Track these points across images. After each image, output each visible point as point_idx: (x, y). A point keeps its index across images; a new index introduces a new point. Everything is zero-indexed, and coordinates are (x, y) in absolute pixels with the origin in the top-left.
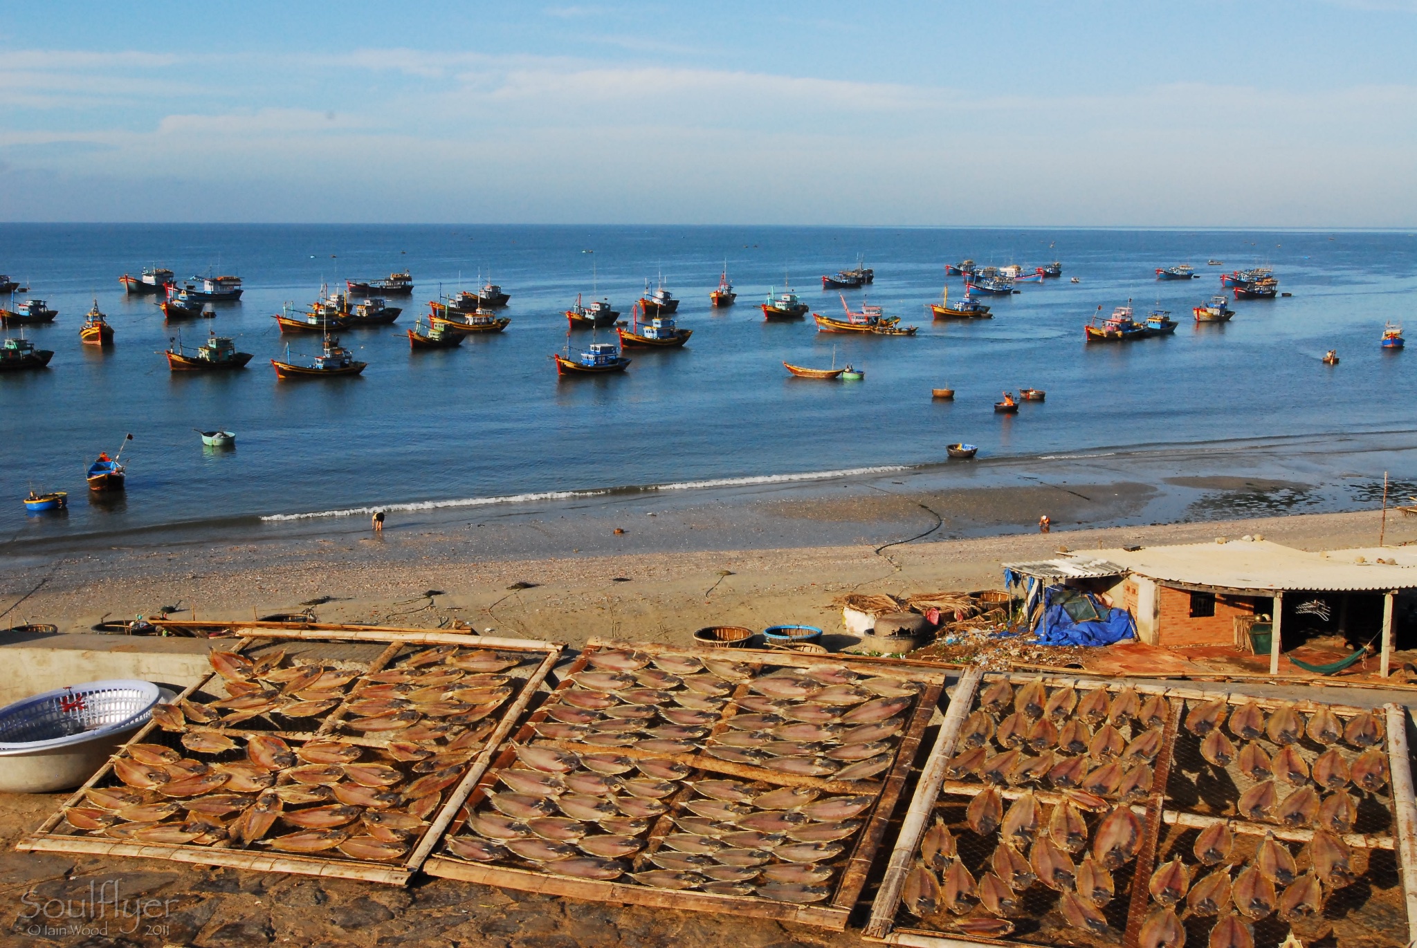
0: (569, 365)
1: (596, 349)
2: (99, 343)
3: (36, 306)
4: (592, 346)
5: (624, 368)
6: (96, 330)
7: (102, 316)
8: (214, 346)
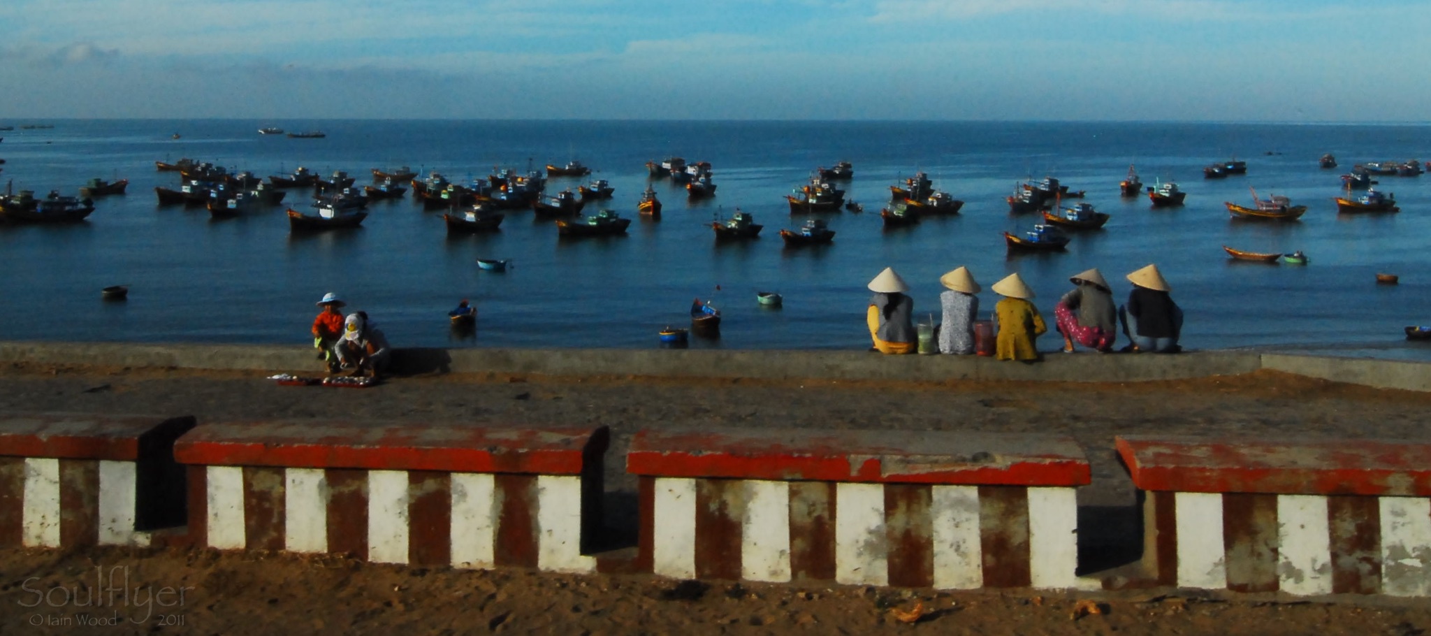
0: (1016, 240)
1: (1039, 228)
2: (651, 213)
3: (603, 184)
4: (1036, 226)
5: (1064, 245)
6: (650, 204)
7: (654, 193)
8: (740, 219)
